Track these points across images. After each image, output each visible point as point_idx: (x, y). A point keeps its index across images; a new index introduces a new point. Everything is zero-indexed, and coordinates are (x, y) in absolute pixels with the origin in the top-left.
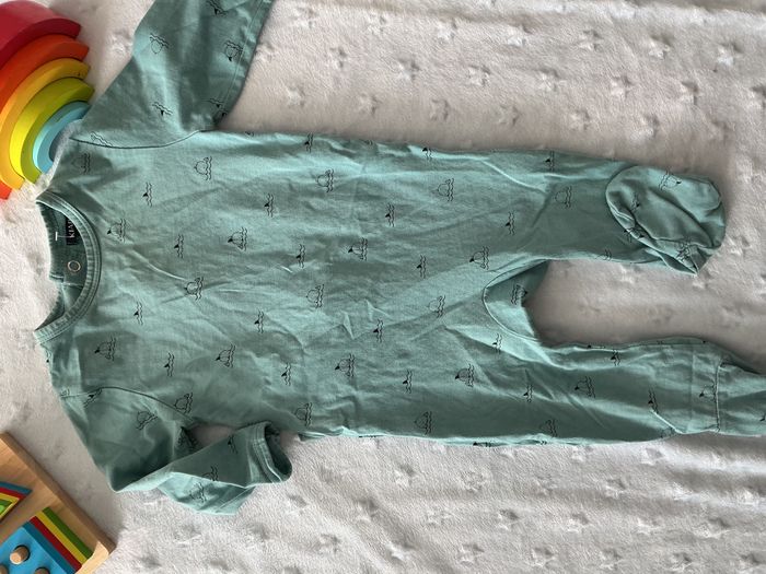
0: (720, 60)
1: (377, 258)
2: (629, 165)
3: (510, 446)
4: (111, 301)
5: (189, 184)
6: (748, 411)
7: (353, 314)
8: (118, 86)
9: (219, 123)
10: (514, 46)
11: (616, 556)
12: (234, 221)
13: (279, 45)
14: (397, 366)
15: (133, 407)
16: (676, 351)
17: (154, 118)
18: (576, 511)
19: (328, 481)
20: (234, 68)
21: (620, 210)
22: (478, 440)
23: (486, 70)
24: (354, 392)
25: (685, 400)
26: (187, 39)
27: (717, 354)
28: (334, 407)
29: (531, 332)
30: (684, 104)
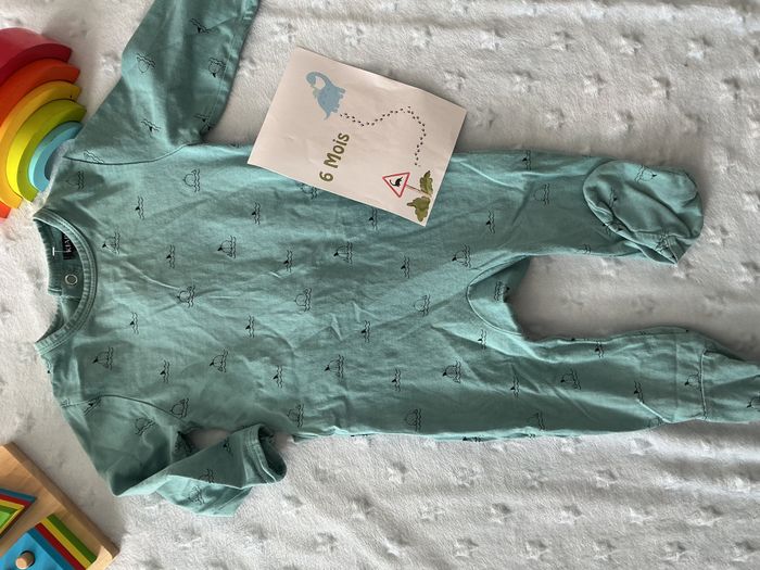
0: (691, 54)
1: (361, 260)
2: (604, 160)
3: (500, 440)
4: (108, 312)
5: (179, 196)
6: (734, 398)
7: (340, 316)
8: (108, 105)
9: (205, 137)
10: (487, 50)
11: (610, 546)
12: (223, 230)
13: (261, 60)
14: (386, 365)
15: (132, 414)
16: (660, 341)
17: (143, 135)
18: (567, 502)
19: (323, 480)
20: (218, 83)
21: (597, 205)
22: (468, 435)
23: (461, 75)
24: (345, 392)
25: (670, 388)
26: (172, 58)
27: (700, 342)
28: (327, 407)
29: (515, 327)
30: (657, 99)
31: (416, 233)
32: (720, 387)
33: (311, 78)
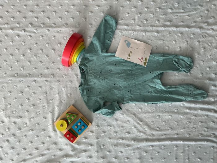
0: (191, 36)
1: (134, 73)
2: (176, 55)
3: (159, 104)
4: (90, 82)
5: (102, 62)
6: (199, 96)
7: (131, 82)
8: (90, 46)
9: (107, 52)
10: (156, 36)
11: (177, 122)
13: (116, 38)
14: (138, 91)
15: (95, 99)
16: (186, 86)
17: (96, 51)
18: (170, 114)
19: (127, 111)
20: (109, 42)
21: (175, 63)
22: (153, 103)
23: (151, 40)
24: (131, 96)
25: (188, 94)
26: (102, 38)
27: (193, 86)
28: (128, 98)
29: (161, 84)
30: (185, 44)
31: (144, 68)
32: (196, 94)
33: (125, 41)
